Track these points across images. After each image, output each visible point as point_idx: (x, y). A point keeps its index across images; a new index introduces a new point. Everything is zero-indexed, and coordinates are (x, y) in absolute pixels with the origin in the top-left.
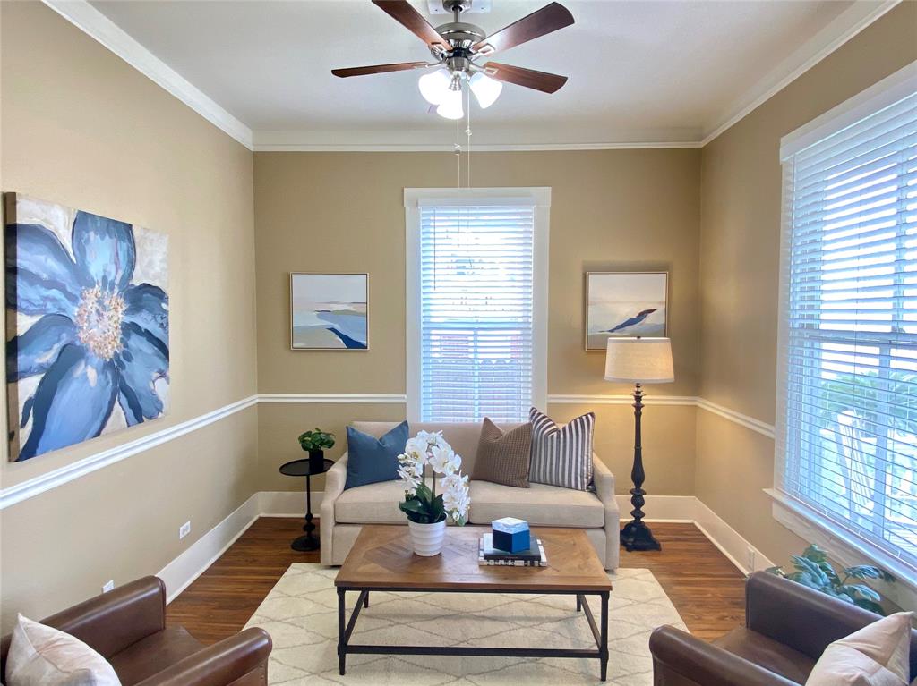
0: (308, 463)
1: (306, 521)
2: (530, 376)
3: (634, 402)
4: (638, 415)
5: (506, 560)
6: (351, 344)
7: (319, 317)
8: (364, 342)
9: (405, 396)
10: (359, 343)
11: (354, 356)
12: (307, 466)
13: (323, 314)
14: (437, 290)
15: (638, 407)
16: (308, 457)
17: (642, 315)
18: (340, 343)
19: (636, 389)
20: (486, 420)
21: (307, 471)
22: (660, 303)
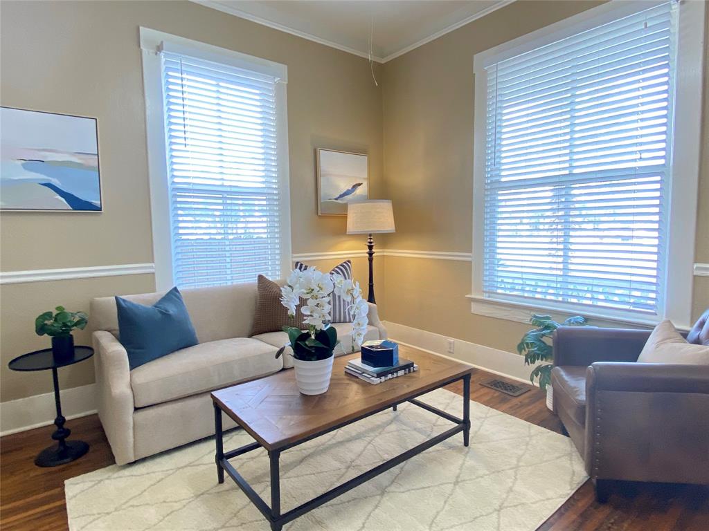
0: (51, 353)
1: (56, 428)
2: (277, 238)
3: (368, 250)
4: (371, 260)
5: (392, 374)
6: (79, 205)
7: (24, 166)
8: (97, 202)
9: (153, 265)
10: (90, 204)
11: (84, 220)
12: (50, 358)
13: (31, 164)
14: (188, 148)
15: (371, 254)
16: (50, 346)
17: (355, 187)
18: (63, 203)
19: (369, 241)
20: (260, 277)
21: (51, 364)
22: (364, 179)
